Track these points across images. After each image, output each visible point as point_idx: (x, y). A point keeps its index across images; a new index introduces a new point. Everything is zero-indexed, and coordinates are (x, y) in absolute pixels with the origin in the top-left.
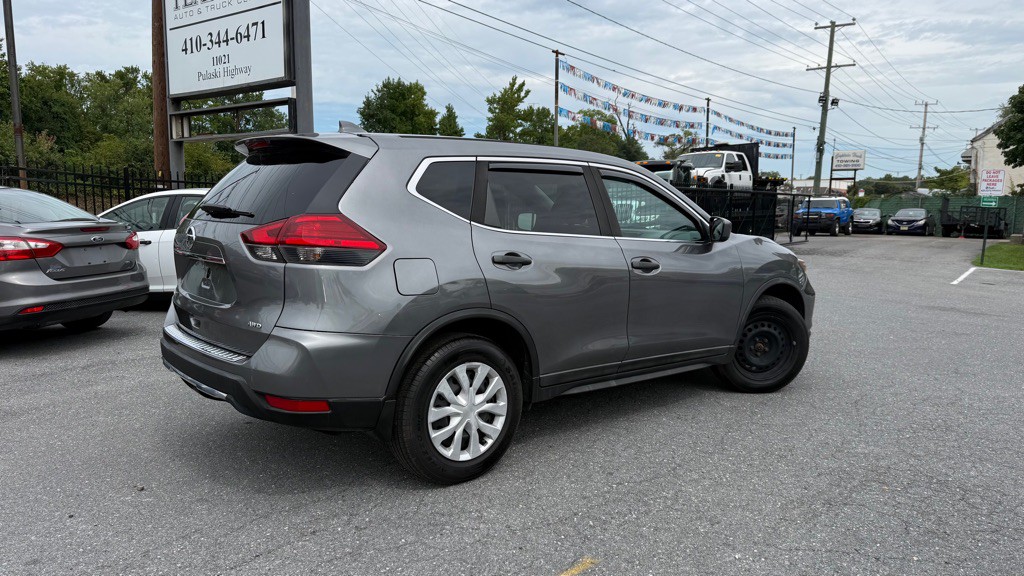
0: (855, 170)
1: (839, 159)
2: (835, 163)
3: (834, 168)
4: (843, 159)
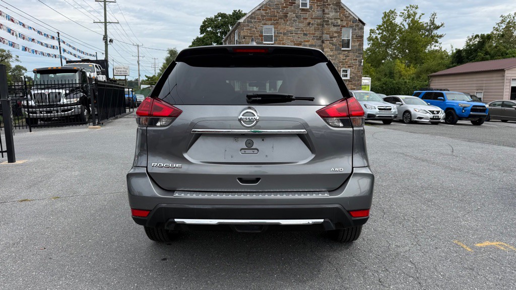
0: (125, 76)
1: (117, 70)
2: (115, 72)
3: (115, 74)
4: (119, 70)
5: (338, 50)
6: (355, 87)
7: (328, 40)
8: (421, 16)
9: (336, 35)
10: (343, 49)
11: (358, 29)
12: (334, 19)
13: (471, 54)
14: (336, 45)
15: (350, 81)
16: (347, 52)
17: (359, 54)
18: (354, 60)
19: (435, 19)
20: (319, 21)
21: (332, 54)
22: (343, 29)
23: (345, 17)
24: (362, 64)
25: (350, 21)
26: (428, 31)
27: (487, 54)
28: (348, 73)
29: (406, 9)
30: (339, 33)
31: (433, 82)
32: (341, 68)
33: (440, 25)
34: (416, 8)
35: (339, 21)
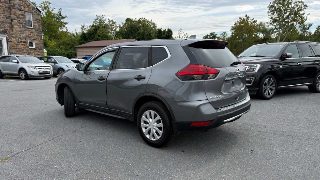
5: (24, 27)
6: (40, 54)
7: (16, 20)
8: (53, 9)
9: (21, 16)
10: (27, 27)
11: (37, 15)
12: (19, 5)
13: (91, 35)
14: (22, 24)
15: (36, 50)
16: (31, 30)
17: (39, 31)
18: (36, 35)
19: (61, 12)
20: (7, 5)
21: (20, 29)
22: (26, 13)
23: (26, 5)
24: (43, 38)
25: (30, 8)
26: (57, 19)
27: (99, 37)
28: (34, 44)
29: (43, 3)
30: (24, 16)
31: (78, 51)
32: (28, 40)
33: (65, 16)
34: (50, 4)
35: (23, 7)
